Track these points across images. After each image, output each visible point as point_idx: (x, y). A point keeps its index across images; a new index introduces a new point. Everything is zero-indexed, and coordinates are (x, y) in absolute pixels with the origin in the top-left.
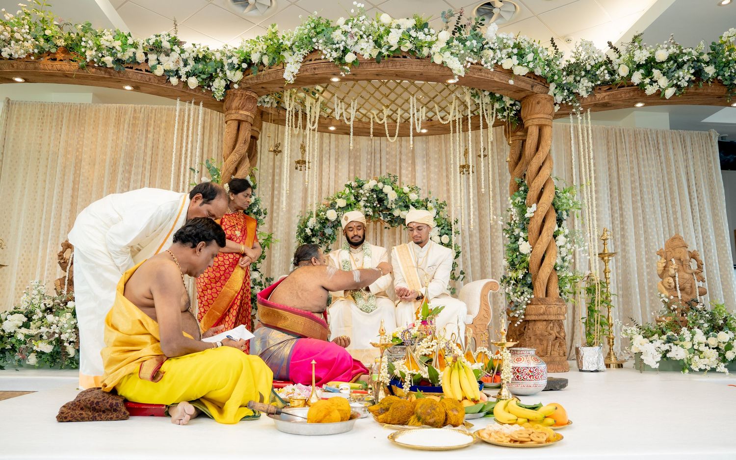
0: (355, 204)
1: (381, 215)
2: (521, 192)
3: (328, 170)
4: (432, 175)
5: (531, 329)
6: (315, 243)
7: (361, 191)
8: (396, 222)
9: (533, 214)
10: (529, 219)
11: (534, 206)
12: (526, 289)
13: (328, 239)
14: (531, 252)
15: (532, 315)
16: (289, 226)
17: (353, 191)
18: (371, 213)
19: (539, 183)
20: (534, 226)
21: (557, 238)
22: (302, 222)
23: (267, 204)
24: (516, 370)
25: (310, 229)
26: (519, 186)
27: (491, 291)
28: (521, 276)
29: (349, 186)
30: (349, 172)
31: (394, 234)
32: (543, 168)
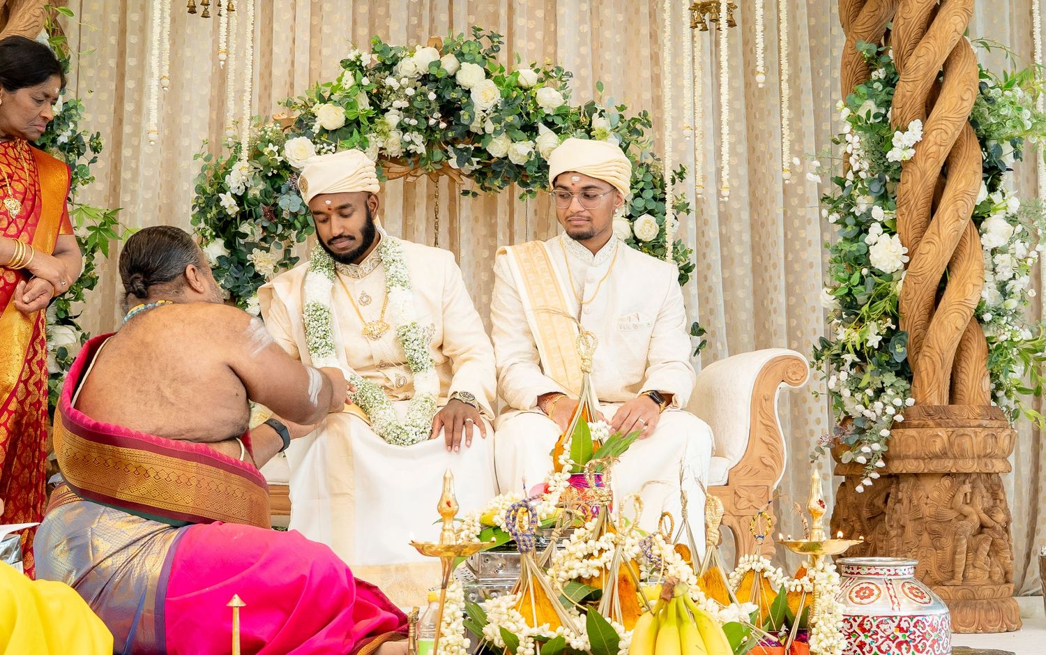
0: (371, 120)
1: (452, 154)
2: (876, 85)
3: (288, 16)
4: (608, 34)
5: (906, 502)
6: (249, 239)
7: (390, 81)
8: (496, 175)
9: (913, 152)
10: (901, 167)
11: (916, 126)
12: (889, 378)
13: (289, 225)
14: (906, 266)
15: (907, 457)
16: (170, 187)
17: (365, 81)
18: (421, 149)
19: (931, 56)
20: (916, 187)
21: (983, 225)
22: (210, 174)
23: (104, 119)
24: (855, 625)
25: (235, 196)
26: (870, 66)
27: (783, 385)
28: (874, 341)
29: (354, 66)
30: (354, 22)
31: (491, 209)
32: (942, 13)
